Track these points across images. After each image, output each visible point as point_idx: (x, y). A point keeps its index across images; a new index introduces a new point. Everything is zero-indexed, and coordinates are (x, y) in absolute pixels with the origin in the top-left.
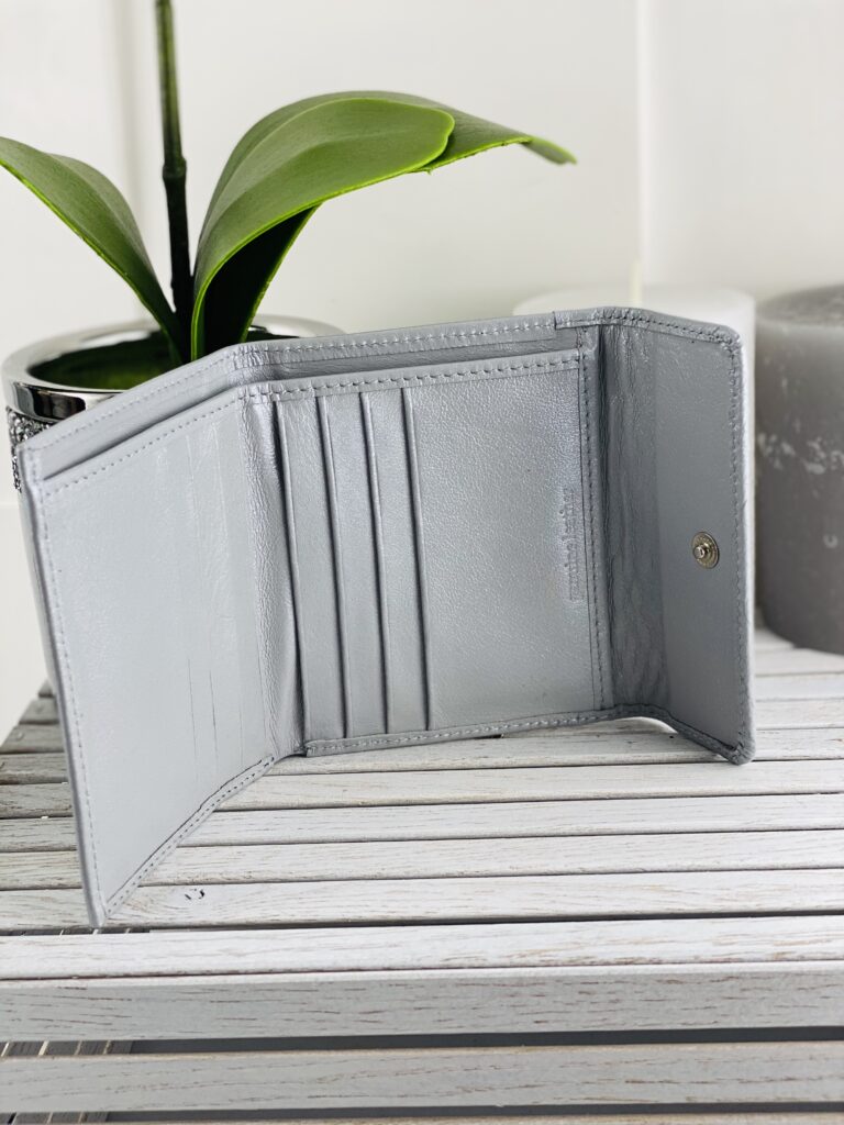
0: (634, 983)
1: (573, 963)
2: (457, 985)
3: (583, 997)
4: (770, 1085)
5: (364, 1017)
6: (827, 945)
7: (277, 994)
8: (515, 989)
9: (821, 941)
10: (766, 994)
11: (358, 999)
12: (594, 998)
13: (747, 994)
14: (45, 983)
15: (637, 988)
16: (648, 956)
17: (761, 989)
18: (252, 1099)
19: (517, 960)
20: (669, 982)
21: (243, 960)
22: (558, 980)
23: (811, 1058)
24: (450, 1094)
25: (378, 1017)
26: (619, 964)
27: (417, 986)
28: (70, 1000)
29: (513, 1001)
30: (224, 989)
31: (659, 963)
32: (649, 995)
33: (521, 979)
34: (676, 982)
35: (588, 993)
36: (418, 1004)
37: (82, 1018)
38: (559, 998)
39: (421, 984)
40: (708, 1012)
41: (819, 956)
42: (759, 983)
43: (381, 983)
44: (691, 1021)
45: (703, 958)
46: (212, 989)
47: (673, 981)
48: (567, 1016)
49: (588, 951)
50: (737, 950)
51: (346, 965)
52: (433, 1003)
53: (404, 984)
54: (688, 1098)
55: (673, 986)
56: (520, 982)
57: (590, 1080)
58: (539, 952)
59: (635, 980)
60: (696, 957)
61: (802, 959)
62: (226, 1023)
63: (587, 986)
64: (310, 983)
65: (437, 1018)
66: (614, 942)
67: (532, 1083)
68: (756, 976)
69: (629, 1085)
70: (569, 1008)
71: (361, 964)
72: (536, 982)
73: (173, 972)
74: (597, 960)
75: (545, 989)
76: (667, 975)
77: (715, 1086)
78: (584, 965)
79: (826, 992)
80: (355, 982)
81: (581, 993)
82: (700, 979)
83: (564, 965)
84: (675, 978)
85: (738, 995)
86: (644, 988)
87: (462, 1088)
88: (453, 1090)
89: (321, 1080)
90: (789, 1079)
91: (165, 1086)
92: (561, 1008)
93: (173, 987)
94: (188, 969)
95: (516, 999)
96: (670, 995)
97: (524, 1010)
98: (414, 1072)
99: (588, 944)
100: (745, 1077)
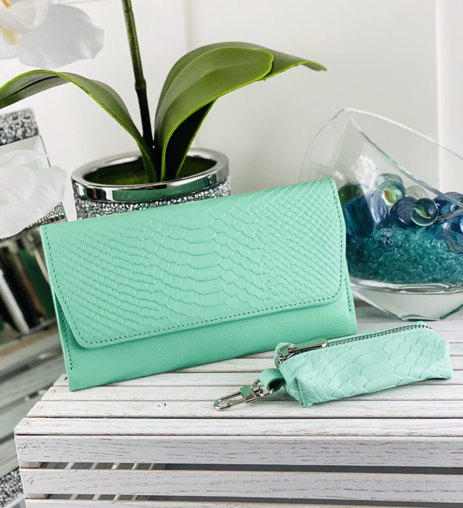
1: (319, 435)
2: (268, 443)
3: (323, 450)
4: (409, 493)
5: (229, 456)
6: (432, 430)
7: (191, 444)
8: (294, 445)
9: (431, 429)
10: (405, 451)
11: (226, 448)
12: (328, 450)
13: (396, 450)
14: (95, 437)
16: (352, 433)
17: (402, 448)
18: (183, 491)
19: (294, 433)
20: (361, 444)
21: (178, 430)
22: (312, 442)
23: (427, 482)
24: (267, 492)
25: (235, 456)
26: (339, 436)
28: (106, 445)
29: (293, 451)
30: (169, 442)
31: (357, 436)
32: (352, 450)
33: (296, 441)
34: (364, 444)
35: (325, 448)
36: (251, 451)
37: (110, 453)
38: (313, 450)
39: (253, 442)
40: (379, 458)
41: (429, 435)
42: (401, 446)
43: (235, 441)
44: (370, 462)
45: (376, 434)
46: (163, 442)
47: (363, 444)
48: (316, 458)
49: (326, 430)
50: (392, 431)
51: (221, 433)
52: (258, 451)
53: (246, 442)
54: (372, 498)
56: (295, 443)
57: (328, 488)
58: (305, 430)
59: (346, 443)
60: (373, 434)
61: (421, 436)
62: (170, 456)
63: (325, 445)
64: (205, 440)
65: (260, 457)
66: (339, 427)
67: (303, 488)
68: (399, 442)
69: (346, 491)
70: (317, 454)
71: (228, 433)
72: (302, 442)
73: (147, 434)
74: (330, 434)
75: (307, 446)
76: (360, 441)
77: (384, 493)
78: (323, 436)
79: (432, 451)
80: (225, 440)
81: (322, 448)
82: (374, 443)
83: (315, 436)
85: (392, 451)
86: (349, 447)
87: (272, 489)
88: (269, 490)
89: (211, 484)
90: (417, 491)
91: (146, 484)
92: (313, 454)
93: (147, 440)
94: (154, 432)
95: (294, 450)
96: (362, 450)
97: (298, 455)
98: (251, 481)
99: (327, 427)
100: (398, 490)
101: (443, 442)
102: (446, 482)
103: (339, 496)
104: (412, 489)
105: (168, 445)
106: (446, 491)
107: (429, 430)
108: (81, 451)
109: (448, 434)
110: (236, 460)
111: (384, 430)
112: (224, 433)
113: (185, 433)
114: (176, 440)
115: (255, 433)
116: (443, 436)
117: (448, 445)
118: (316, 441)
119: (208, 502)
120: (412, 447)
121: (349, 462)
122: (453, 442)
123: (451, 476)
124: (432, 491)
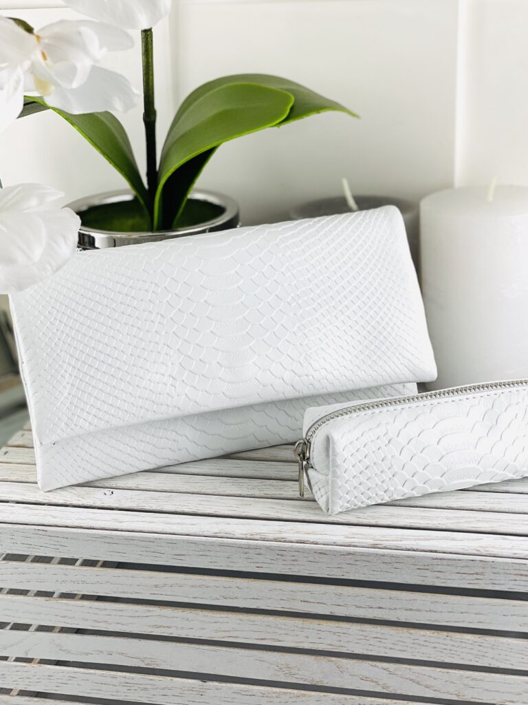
0: (304, 552)
1: (276, 540)
2: (220, 546)
3: (279, 557)
4: (371, 609)
5: (176, 557)
6: (399, 542)
7: (135, 542)
8: (247, 550)
9: (397, 541)
10: (367, 564)
11: (173, 547)
12: (284, 558)
13: (358, 563)
14: (29, 526)
15: (305, 555)
16: (312, 540)
17: (364, 561)
18: (124, 592)
19: (249, 536)
20: (320, 553)
21: (121, 524)
22: (268, 548)
23: (390, 598)
24: (217, 599)
25: (183, 558)
26: (297, 542)
27: (201, 544)
28: (41, 536)
29: (246, 556)
30: (111, 537)
31: (317, 544)
32: (311, 559)
33: (250, 545)
34: (324, 553)
35: (282, 555)
36: (201, 553)
37: (45, 545)
38: (268, 557)
39: (203, 544)
40: (339, 570)
41: (394, 547)
42: (363, 558)
43: (184, 541)
44: (331, 573)
45: (338, 543)
46: (105, 537)
47: (322, 553)
48: (272, 566)
49: (284, 535)
50: (355, 541)
51: (168, 531)
52: (208, 553)
53: (195, 543)
54: (331, 612)
55: (321, 555)
56: (249, 547)
57: (284, 598)
58: (260, 534)
59: (304, 551)
60: (335, 543)
61: (385, 548)
62: (111, 553)
63: (281, 552)
64: (150, 538)
65: (210, 560)
66: (298, 532)
67: (256, 597)
68: (362, 554)
69: (303, 603)
70: (272, 562)
71: (176, 532)
72: (257, 547)
73: (87, 527)
74: (287, 540)
75: (262, 551)
76: (319, 550)
77: (344, 608)
78: (280, 541)
79: (396, 565)
80: (172, 540)
81: (278, 555)
82: (335, 553)
83: (271, 541)
84: (323, 552)
85: (354, 563)
86: (308, 555)
87: (223, 597)
88: (218, 597)
89: (156, 586)
90: (380, 608)
91: (83, 582)
92: (269, 561)
93: (87, 534)
94: (95, 526)
95: (248, 555)
96: (321, 560)
97: (251, 560)
98: (200, 586)
99: (285, 532)
100: (359, 604)
101: (408, 557)
102: (411, 600)
103: (295, 607)
104: (375, 606)
105: (109, 541)
106: (411, 610)
107: (395, 542)
108: (13, 541)
109: (415, 548)
110: (183, 562)
111: (347, 539)
112: (172, 532)
113: (129, 528)
114: (118, 536)
115: (205, 534)
116: (409, 550)
117: (413, 560)
118: (272, 546)
119: (152, 606)
120: (375, 559)
121: (307, 572)
122: (419, 557)
123: (417, 594)
124: (395, 609)
